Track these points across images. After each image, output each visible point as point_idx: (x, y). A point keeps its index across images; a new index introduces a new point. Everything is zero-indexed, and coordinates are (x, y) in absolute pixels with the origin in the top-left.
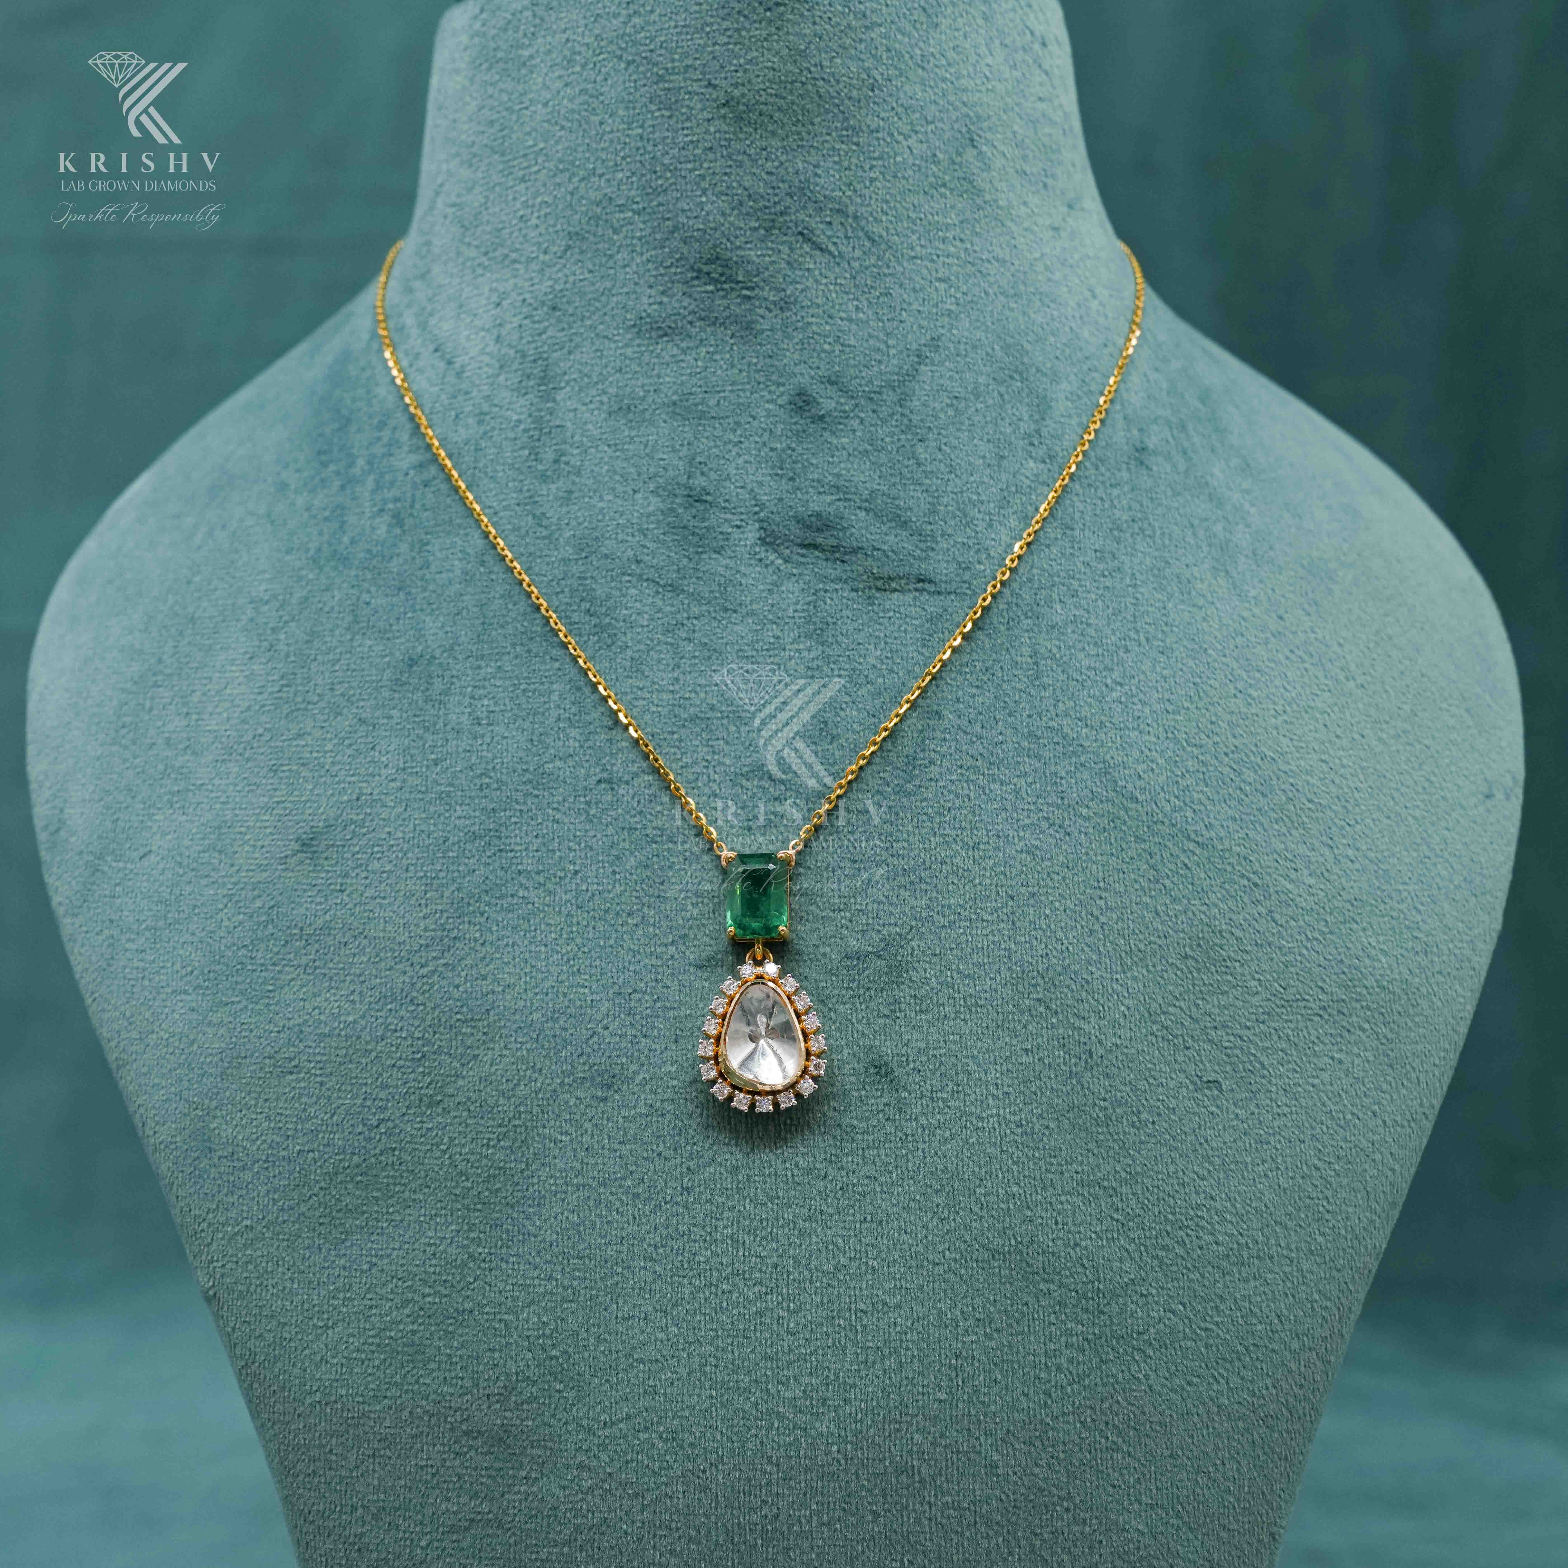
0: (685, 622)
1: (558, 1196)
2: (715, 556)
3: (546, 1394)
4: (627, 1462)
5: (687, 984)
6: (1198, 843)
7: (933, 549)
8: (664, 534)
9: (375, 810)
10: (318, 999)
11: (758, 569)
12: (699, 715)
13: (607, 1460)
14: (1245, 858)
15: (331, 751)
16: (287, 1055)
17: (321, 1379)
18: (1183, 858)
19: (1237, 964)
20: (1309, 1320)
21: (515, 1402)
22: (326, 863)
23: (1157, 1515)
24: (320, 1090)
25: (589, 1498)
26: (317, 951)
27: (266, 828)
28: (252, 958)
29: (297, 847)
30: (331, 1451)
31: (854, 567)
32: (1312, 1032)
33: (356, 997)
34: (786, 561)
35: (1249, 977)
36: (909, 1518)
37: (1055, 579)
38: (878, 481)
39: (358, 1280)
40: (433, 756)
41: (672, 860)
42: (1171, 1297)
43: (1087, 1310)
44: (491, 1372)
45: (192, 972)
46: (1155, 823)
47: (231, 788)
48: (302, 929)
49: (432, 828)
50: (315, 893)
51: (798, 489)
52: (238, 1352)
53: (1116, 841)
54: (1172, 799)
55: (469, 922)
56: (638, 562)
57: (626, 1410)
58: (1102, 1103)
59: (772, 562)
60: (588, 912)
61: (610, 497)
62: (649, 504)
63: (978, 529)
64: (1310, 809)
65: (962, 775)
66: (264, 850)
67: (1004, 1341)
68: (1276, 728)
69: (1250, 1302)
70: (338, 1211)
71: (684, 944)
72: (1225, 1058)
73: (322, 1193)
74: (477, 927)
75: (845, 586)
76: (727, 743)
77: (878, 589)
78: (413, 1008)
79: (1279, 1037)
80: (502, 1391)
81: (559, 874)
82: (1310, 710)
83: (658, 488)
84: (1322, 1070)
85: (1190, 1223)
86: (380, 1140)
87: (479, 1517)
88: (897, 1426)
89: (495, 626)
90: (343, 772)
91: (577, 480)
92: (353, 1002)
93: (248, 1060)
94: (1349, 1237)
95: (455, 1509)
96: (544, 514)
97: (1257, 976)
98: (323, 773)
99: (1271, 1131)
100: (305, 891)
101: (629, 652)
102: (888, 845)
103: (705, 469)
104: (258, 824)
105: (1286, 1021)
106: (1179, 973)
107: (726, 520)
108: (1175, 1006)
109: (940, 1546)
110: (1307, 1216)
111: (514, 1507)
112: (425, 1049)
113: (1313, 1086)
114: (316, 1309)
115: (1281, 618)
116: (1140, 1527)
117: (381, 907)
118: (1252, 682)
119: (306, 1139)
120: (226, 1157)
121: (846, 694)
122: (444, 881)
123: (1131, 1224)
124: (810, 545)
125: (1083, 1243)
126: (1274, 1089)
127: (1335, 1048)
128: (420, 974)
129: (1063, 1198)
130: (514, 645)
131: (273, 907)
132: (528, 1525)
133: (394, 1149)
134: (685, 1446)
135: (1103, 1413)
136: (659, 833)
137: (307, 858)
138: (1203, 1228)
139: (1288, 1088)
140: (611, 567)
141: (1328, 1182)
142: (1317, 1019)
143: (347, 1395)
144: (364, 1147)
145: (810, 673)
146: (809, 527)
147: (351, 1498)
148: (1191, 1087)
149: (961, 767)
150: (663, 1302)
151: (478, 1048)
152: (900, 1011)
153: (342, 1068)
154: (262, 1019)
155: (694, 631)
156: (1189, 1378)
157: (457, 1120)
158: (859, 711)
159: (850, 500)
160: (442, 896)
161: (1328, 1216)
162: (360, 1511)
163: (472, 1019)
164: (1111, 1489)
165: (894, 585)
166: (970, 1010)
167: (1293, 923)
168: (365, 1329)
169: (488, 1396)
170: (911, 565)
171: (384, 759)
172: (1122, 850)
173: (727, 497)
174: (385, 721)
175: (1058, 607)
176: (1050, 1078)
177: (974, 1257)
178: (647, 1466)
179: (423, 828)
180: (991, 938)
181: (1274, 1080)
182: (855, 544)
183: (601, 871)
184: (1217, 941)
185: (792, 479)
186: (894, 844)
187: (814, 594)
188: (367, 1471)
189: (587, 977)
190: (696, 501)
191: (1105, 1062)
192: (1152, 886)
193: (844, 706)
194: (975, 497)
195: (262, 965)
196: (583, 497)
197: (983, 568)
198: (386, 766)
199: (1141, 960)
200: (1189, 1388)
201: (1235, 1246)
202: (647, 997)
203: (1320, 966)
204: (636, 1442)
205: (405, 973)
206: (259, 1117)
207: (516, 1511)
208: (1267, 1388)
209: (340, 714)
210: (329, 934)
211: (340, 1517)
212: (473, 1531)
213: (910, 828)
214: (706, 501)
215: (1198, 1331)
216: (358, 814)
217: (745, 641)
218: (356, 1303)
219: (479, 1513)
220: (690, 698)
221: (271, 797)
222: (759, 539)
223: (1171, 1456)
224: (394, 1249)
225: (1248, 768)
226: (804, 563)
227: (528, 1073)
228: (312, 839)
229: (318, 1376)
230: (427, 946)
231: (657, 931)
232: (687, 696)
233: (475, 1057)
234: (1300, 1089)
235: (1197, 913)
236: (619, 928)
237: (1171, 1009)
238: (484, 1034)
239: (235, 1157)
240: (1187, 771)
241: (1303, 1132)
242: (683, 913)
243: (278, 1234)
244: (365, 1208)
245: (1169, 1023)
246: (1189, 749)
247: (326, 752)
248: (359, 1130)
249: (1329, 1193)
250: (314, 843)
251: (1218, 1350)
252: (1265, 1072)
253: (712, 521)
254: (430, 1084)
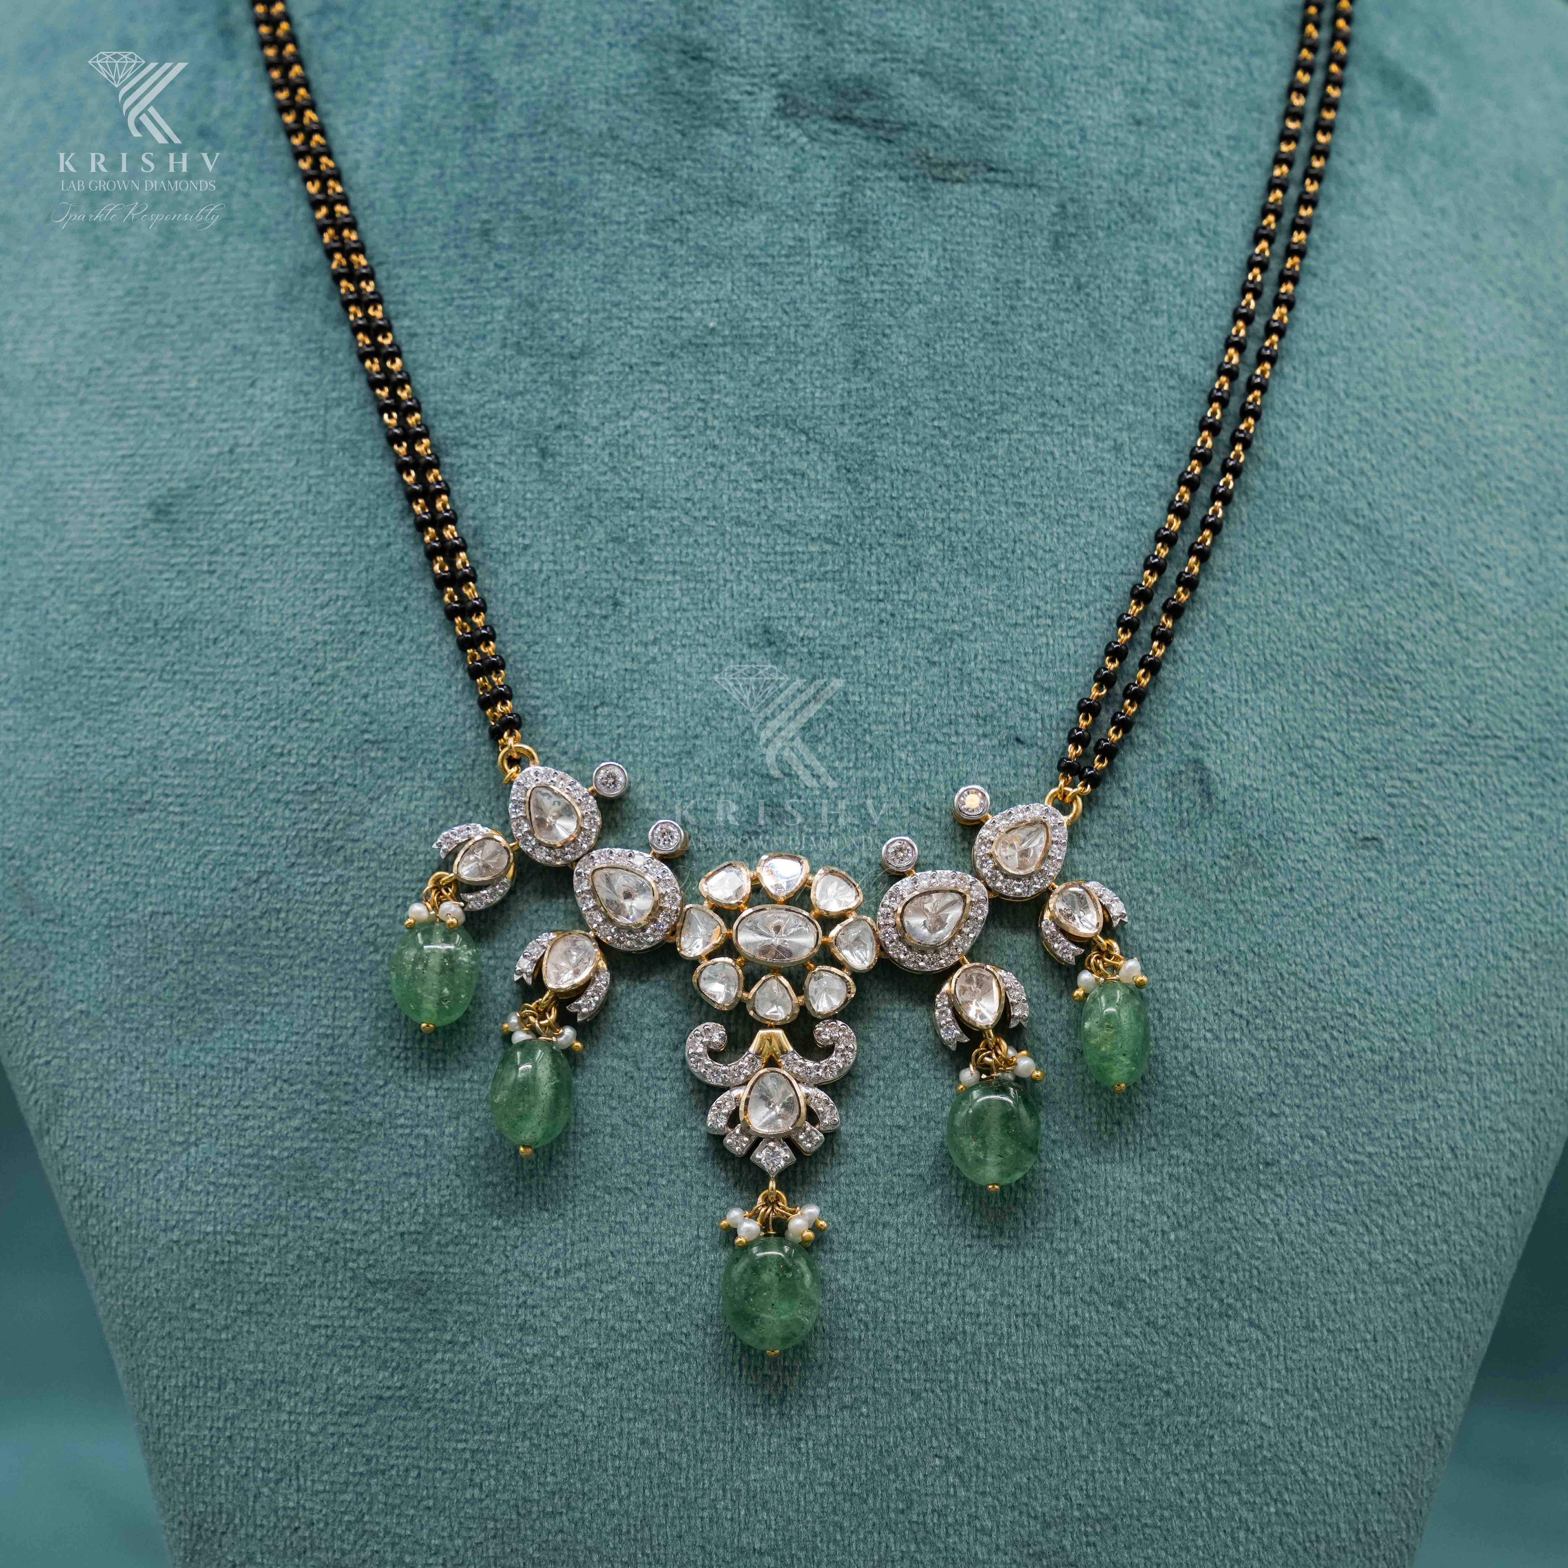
0: (677, 217)
1: (498, 972)
2: (717, 131)
3: (480, 1231)
4: (585, 1320)
5: (673, 695)
6: (1357, 526)
7: (1010, 128)
8: (649, 101)
9: (255, 466)
10: (179, 715)
11: (774, 149)
12: (694, 340)
13: (559, 1319)
14: (1421, 550)
15: (197, 389)
16: (136, 787)
17: (178, 1212)
18: (1338, 545)
19: (1408, 687)
20: (1492, 1155)
21: (439, 1243)
22: (188, 535)
23: (1286, 1403)
24: (181, 833)
25: (535, 1369)
26: (178, 650)
27: (107, 490)
28: (89, 661)
29: (149, 515)
30: (193, 1306)
31: (904, 149)
32: (1505, 779)
33: (228, 711)
34: (812, 139)
35: (1422, 704)
36: (958, 1401)
37: (1173, 172)
38: (937, 34)
39: (230, 1082)
40: (335, 395)
41: (655, 532)
42: (1310, 1118)
43: (1199, 1133)
44: (406, 1204)
45: (8, 680)
46: (1301, 497)
47: (60, 439)
48: (156, 623)
49: (332, 488)
50: (173, 575)
51: (830, 44)
52: (68, 1178)
53: (1249, 519)
54: (1325, 466)
55: (382, 612)
56: (615, 138)
57: (585, 1253)
58: (1223, 863)
59: (794, 141)
60: (541, 599)
61: (578, 53)
62: (630, 63)
63: (1071, 103)
64: (1508, 489)
65: (1044, 425)
66: (105, 519)
67: (1087, 1169)
68: (1466, 381)
69: (1415, 1129)
70: (204, 992)
71: (669, 643)
72: (1388, 809)
73: (182, 969)
74: (393, 618)
75: (892, 173)
76: (731, 378)
77: (935, 179)
78: (306, 724)
79: (1461, 784)
80: (422, 1228)
81: (503, 549)
82: (1512, 361)
83: (641, 41)
84: (1517, 829)
85: (1337, 1023)
86: (260, 899)
87: (389, 1394)
88: (944, 1279)
89: (419, 223)
90: (212, 417)
91: (533, 30)
92: (225, 717)
93: (83, 795)
94: (1549, 1049)
95: (358, 1382)
96: (487, 75)
97: (1433, 703)
98: (185, 416)
99: (1446, 906)
100: (161, 572)
101: (600, 258)
102: (944, 515)
103: (707, 18)
104: (97, 486)
105: (1471, 764)
106: (1329, 695)
107: (733, 85)
108: (1323, 738)
109: (999, 1438)
110: (1493, 1020)
111: (436, 1381)
112: (322, 779)
113: (1505, 850)
114: (174, 1119)
115: (1476, 237)
116: (1264, 1419)
117: (263, 594)
118: (1436, 319)
119: (160, 898)
120: (53, 921)
121: (891, 314)
122: (349, 558)
123: (1258, 1021)
124: (845, 117)
125: (1194, 1045)
126: (1452, 852)
127: (1536, 801)
128: (315, 680)
129: (1171, 985)
130: (443, 248)
131: (117, 593)
132: (454, 1406)
133: (279, 911)
134: (663, 1301)
135: (1217, 1268)
136: (638, 496)
137: (162, 530)
138: (1354, 1030)
139: (1470, 851)
140: (575, 144)
141: (1521, 976)
142: (1511, 762)
143: (215, 1233)
144: (239, 908)
145: (842, 288)
146: (844, 95)
147: (220, 1369)
148: (1342, 845)
149: (1043, 415)
150: (637, 1111)
151: (392, 777)
152: (957, 733)
153: (211, 803)
154: (102, 740)
155: (688, 230)
156: (1331, 1225)
157: (364, 873)
158: (907, 337)
159: (899, 60)
160: (345, 579)
161: (1521, 1021)
162: (231, 1385)
163: (384, 741)
164: (1225, 1368)
165: (957, 173)
166: (1050, 735)
167: (1482, 636)
168: (239, 1146)
169: (402, 1234)
170: (980, 147)
171: (267, 398)
172: (1258, 530)
173: (735, 54)
174: (269, 349)
175: (1177, 208)
176: (1155, 827)
177: (1050, 1060)
178: (613, 1328)
179: (320, 488)
180: (1079, 641)
181: (1453, 841)
182: (905, 119)
183: (559, 545)
184: (1382, 656)
185: (822, 32)
186: (952, 515)
187: (849, 183)
188: (240, 1333)
189: (539, 685)
190: (693, 58)
191: (1228, 808)
192: (1295, 580)
193: (888, 331)
194: (1066, 61)
195: (103, 669)
196: (541, 53)
197: (1075, 153)
198: (271, 407)
199: (1279, 676)
200: (1330, 1239)
201: (1397, 1055)
202: (619, 713)
203: (1517, 693)
204: (599, 1296)
205: (295, 679)
206: (98, 868)
207: (438, 1386)
208: (1435, 1244)
209: (208, 340)
210: (193, 629)
211: (205, 1393)
212: (381, 1412)
213: (973, 494)
214: (706, 60)
215: (1345, 1164)
216: (232, 472)
217: (756, 243)
218: (227, 1112)
219: (389, 1388)
220: (681, 319)
221: (113, 449)
222: (778, 109)
223: (1307, 1328)
224: (278, 1042)
225: (1427, 431)
226: (835, 143)
227: (460, 810)
228: (170, 505)
229: (176, 1208)
230: (325, 643)
231: (634, 625)
232: (678, 315)
233: (389, 789)
234: (1487, 854)
235: (1355, 618)
236: (583, 620)
237: (1318, 743)
238: (402, 759)
239: (66, 920)
240: (1346, 431)
241: (1490, 910)
242: (670, 603)
243: (124, 1021)
244: (240, 988)
245: (1315, 760)
246: (1348, 402)
247: (190, 390)
248: (233, 885)
249: (1522, 991)
250: (174, 509)
251: (1371, 1190)
252: (1442, 830)
253: (715, 86)
254: (328, 824)
